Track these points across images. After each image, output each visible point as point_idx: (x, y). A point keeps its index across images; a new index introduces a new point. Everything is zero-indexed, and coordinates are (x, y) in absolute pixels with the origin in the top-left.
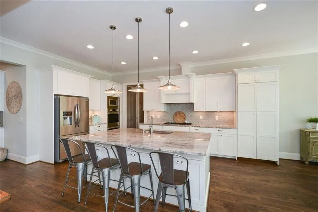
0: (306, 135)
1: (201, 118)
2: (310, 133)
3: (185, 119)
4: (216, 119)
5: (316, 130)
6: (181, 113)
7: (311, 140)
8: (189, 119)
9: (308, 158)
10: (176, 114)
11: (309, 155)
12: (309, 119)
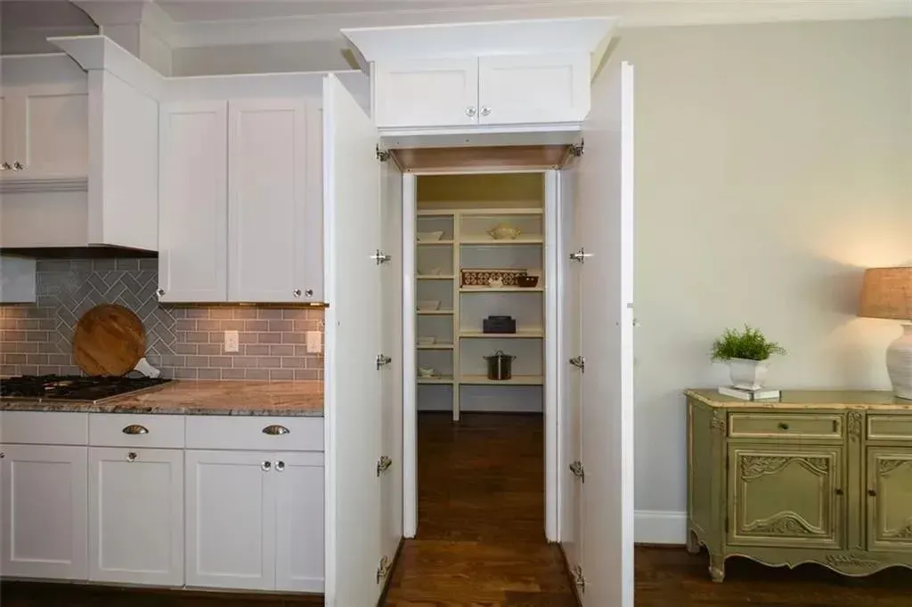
0: (712, 427)
1: (232, 341)
2: (732, 417)
3: (138, 352)
4: (309, 350)
5: (752, 399)
6: (115, 318)
7: (736, 453)
8: (164, 350)
9: (725, 547)
10: (88, 323)
11: (727, 530)
12: (723, 341)
